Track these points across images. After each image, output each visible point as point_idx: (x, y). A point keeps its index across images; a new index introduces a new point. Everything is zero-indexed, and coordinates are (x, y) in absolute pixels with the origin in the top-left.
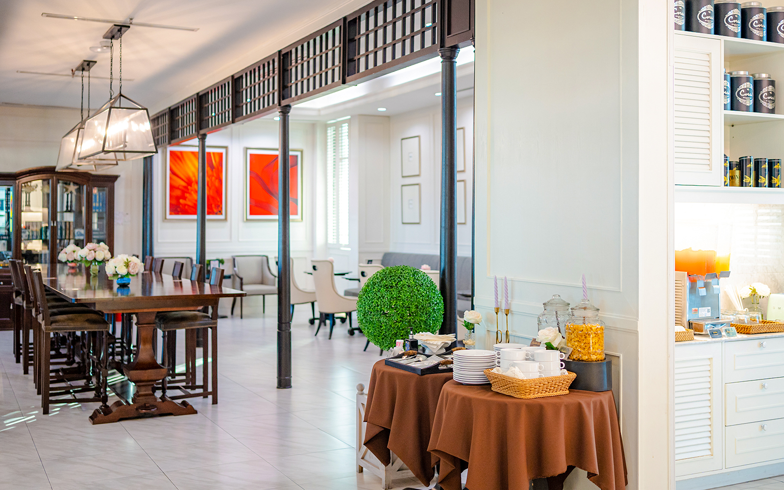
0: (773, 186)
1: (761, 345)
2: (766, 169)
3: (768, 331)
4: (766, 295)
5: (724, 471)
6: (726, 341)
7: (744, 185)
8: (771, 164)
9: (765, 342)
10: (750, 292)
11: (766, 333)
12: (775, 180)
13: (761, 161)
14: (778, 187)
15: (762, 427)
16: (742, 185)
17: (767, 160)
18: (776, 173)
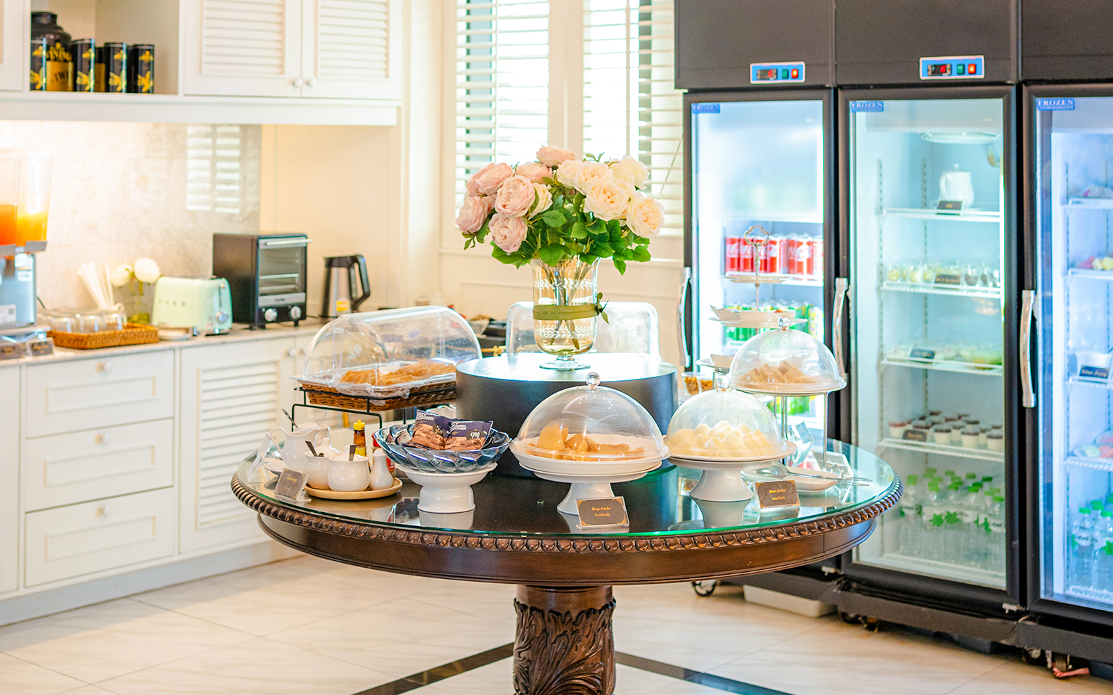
0: (139, 90)
1: (102, 368)
2: (121, 63)
3: (123, 342)
4: (151, 280)
5: (22, 592)
6: (28, 365)
7: (78, 88)
8: (134, 53)
9: (109, 363)
10: (126, 275)
11: (120, 346)
12: (144, 81)
13: (114, 48)
14: (148, 92)
15: (101, 511)
16: (75, 89)
17: (124, 47)
18: (145, 68)
